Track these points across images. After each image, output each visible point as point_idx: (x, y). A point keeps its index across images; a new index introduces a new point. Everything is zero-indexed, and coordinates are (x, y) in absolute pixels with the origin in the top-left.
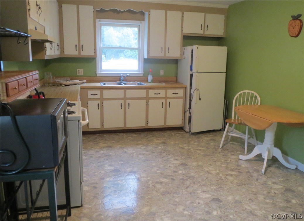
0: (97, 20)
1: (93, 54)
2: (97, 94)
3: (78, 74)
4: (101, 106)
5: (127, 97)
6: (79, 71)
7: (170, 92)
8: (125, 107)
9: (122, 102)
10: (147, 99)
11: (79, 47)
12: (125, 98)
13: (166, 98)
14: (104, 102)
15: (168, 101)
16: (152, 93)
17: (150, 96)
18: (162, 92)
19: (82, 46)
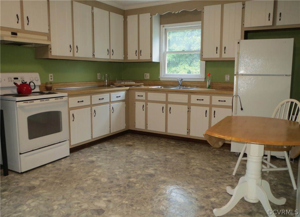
0: (162, 26)
1: (149, 58)
2: (142, 96)
3: (145, 78)
4: (145, 108)
5: (169, 100)
6: (146, 75)
7: (216, 99)
8: (167, 111)
9: (164, 105)
10: (189, 105)
11: (139, 52)
12: (167, 102)
13: (211, 106)
14: (149, 104)
15: (214, 109)
16: (194, 98)
17: (192, 102)
18: (206, 99)
19: (141, 51)
